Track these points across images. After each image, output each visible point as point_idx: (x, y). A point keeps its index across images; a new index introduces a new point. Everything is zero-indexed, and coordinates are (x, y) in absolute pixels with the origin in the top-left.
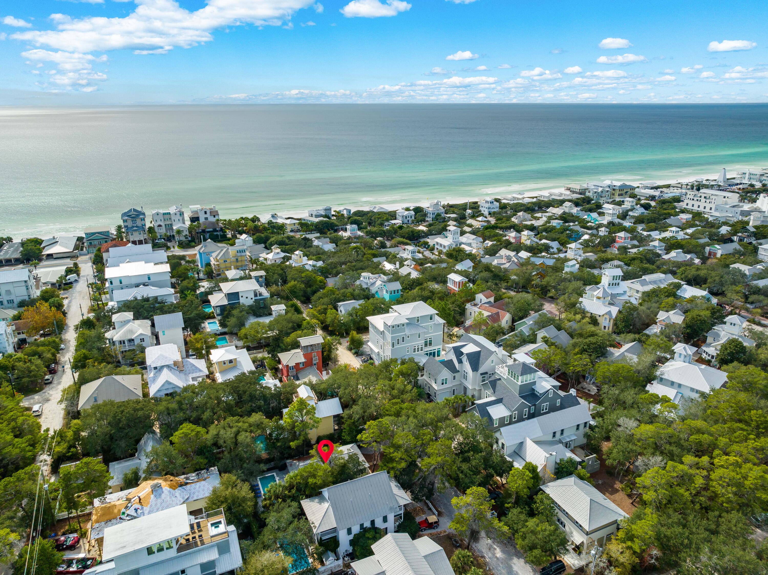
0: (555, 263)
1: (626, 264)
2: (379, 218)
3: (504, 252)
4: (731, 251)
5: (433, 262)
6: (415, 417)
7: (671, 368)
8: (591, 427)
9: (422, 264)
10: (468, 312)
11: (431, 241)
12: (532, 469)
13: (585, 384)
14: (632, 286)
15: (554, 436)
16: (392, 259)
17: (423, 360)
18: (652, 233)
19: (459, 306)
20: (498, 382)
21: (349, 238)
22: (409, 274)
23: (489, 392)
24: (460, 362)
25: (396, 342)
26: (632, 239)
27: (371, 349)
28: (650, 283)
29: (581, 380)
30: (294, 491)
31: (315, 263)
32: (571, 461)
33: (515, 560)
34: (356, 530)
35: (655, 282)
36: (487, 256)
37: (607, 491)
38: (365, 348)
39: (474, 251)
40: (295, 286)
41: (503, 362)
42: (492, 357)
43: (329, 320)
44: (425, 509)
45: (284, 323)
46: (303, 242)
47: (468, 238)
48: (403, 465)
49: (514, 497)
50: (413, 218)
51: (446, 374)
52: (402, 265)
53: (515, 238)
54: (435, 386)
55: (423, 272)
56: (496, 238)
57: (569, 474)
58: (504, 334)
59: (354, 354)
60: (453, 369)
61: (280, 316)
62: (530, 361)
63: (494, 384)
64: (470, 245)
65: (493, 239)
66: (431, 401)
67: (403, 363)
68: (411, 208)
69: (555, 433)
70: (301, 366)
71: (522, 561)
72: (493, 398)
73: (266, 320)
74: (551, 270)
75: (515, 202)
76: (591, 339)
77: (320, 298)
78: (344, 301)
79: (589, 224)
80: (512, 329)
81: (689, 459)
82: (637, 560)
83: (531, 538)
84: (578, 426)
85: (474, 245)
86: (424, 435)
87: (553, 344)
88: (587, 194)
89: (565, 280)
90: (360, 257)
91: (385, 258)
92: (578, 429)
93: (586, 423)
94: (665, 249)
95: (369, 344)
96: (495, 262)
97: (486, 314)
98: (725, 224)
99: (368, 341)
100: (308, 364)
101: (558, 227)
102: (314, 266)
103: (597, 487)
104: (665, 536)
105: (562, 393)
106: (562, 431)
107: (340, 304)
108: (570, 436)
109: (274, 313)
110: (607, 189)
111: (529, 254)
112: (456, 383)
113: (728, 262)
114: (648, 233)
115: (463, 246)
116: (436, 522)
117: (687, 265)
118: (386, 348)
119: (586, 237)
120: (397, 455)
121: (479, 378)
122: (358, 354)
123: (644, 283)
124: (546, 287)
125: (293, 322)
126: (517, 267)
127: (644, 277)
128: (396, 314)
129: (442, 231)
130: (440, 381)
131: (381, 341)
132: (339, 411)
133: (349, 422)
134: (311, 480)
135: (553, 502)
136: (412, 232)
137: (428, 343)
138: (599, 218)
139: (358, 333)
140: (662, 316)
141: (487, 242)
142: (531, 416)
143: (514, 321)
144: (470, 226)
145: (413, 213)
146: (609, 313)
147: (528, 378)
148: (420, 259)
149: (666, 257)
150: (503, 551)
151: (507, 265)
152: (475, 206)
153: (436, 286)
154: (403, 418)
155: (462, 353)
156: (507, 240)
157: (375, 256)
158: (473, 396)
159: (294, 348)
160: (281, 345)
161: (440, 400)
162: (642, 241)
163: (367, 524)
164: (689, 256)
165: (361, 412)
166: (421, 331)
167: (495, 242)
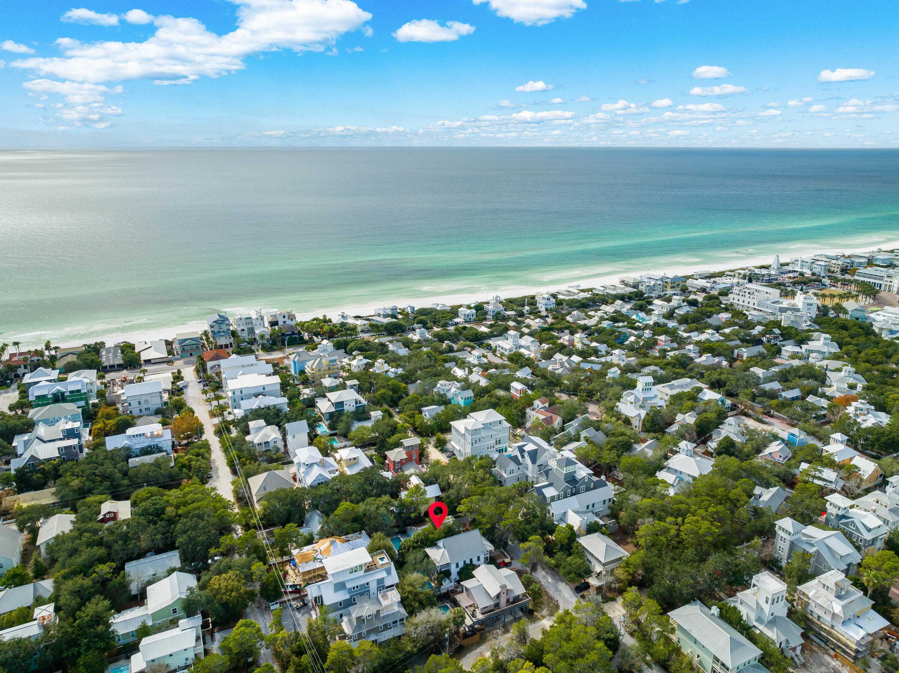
0: (601, 369)
1: (661, 368)
2: (442, 317)
3: (558, 356)
4: (756, 354)
5: (496, 367)
6: (494, 496)
7: (676, 459)
8: (614, 502)
9: (486, 369)
10: (528, 416)
11: (493, 342)
12: (571, 528)
13: (615, 473)
14: (664, 390)
15: (588, 508)
16: (462, 364)
17: (495, 456)
18: (691, 334)
19: (520, 410)
20: (550, 471)
21: (419, 342)
22: (479, 381)
23: (544, 478)
24: (523, 457)
25: (474, 442)
26: (672, 341)
27: (453, 447)
28: (678, 387)
29: (613, 469)
30: (419, 543)
31: (396, 370)
32: (596, 523)
33: (560, 583)
34: (461, 565)
35: (681, 386)
36: (543, 361)
37: (622, 543)
38: (448, 446)
39: (532, 355)
40: (384, 394)
41: (554, 457)
42: (546, 454)
43: (417, 424)
44: (502, 556)
45: (385, 427)
46: (380, 348)
47: (527, 341)
48: (489, 526)
49: (559, 545)
50: (475, 316)
51: (512, 466)
52: (471, 372)
53: (569, 341)
54: (505, 475)
55: (490, 377)
56: (551, 341)
57: (595, 531)
58: (556, 434)
59: (440, 451)
60: (518, 463)
61: (378, 421)
62: (572, 456)
63: (547, 473)
64: (528, 348)
65: (550, 342)
66: (502, 486)
67: (481, 458)
68: (472, 305)
69: (588, 506)
70: (404, 461)
71: (564, 584)
72: (547, 483)
73: (368, 424)
74: (596, 376)
75: (571, 298)
76: (620, 438)
77: (406, 404)
78: (426, 406)
79: (637, 324)
80: (563, 429)
81: (670, 519)
82: (630, 577)
83: (568, 568)
84: (604, 501)
85: (532, 348)
86: (501, 507)
87: (592, 442)
88: (641, 288)
89: (608, 385)
90: (433, 362)
91: (454, 363)
92: (604, 503)
93: (610, 499)
94: (699, 352)
95: (452, 443)
96: (550, 368)
97: (542, 417)
98: (760, 323)
99: (450, 440)
100: (409, 460)
101: (608, 328)
102: (396, 373)
103: (615, 541)
104: (647, 563)
105: (595, 479)
106: (593, 504)
107: (424, 409)
108: (599, 508)
109: (373, 419)
110: (659, 282)
111: (580, 359)
112: (520, 472)
113: (749, 365)
114: (688, 335)
115: (522, 350)
116: (510, 563)
117: (713, 369)
118: (466, 446)
119: (632, 339)
120: (484, 520)
121: (537, 468)
122: (443, 451)
123: (672, 387)
124: (592, 391)
125: (391, 426)
126: (568, 372)
127: (673, 382)
128: (473, 420)
129: (502, 332)
130: (508, 471)
131: (462, 441)
132: (439, 493)
133: (447, 501)
134: (430, 536)
135: (584, 548)
136: (476, 334)
137: (498, 442)
138: (647, 318)
139: (442, 434)
140: (679, 417)
141: (544, 345)
142: (573, 494)
143: (564, 423)
144: (528, 327)
145: (474, 311)
146: (639, 415)
147: (571, 469)
148: (485, 364)
149: (698, 360)
150: (552, 579)
151: (560, 371)
152: (532, 301)
153: (501, 393)
154: (486, 497)
155: (524, 451)
156: (561, 344)
157: (446, 361)
158: (533, 482)
159: (395, 448)
160: (386, 445)
161: (508, 485)
162: (682, 342)
163: (468, 562)
164: (717, 360)
165: (456, 493)
166: (493, 433)
167: (551, 345)
